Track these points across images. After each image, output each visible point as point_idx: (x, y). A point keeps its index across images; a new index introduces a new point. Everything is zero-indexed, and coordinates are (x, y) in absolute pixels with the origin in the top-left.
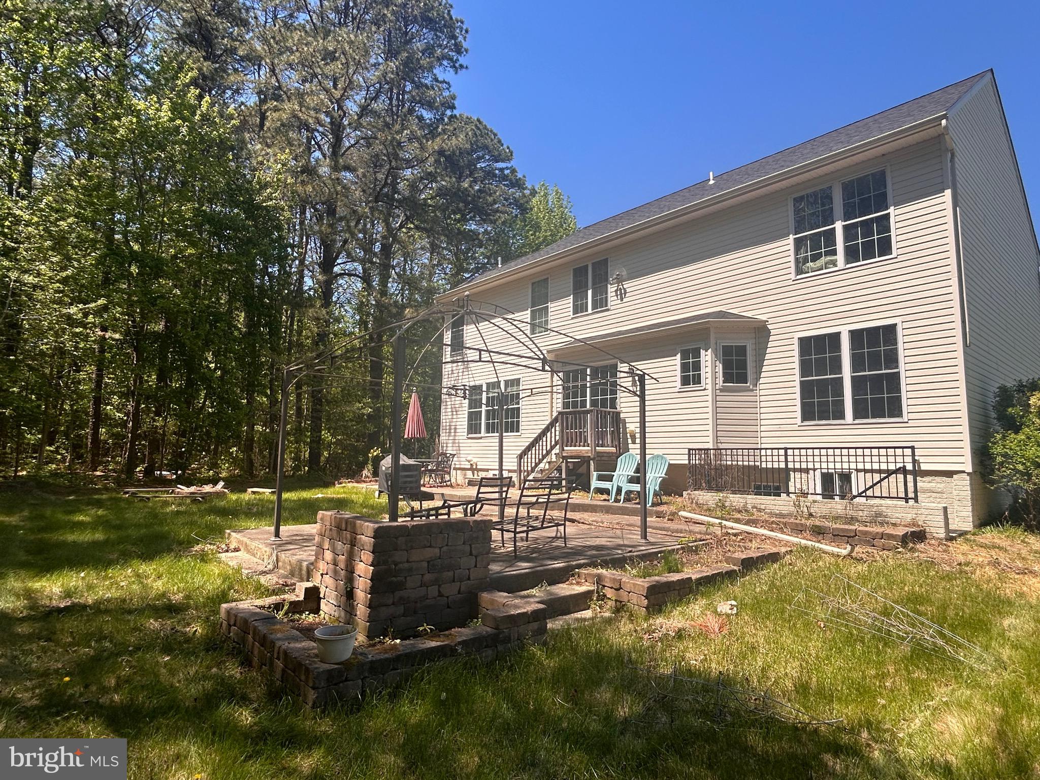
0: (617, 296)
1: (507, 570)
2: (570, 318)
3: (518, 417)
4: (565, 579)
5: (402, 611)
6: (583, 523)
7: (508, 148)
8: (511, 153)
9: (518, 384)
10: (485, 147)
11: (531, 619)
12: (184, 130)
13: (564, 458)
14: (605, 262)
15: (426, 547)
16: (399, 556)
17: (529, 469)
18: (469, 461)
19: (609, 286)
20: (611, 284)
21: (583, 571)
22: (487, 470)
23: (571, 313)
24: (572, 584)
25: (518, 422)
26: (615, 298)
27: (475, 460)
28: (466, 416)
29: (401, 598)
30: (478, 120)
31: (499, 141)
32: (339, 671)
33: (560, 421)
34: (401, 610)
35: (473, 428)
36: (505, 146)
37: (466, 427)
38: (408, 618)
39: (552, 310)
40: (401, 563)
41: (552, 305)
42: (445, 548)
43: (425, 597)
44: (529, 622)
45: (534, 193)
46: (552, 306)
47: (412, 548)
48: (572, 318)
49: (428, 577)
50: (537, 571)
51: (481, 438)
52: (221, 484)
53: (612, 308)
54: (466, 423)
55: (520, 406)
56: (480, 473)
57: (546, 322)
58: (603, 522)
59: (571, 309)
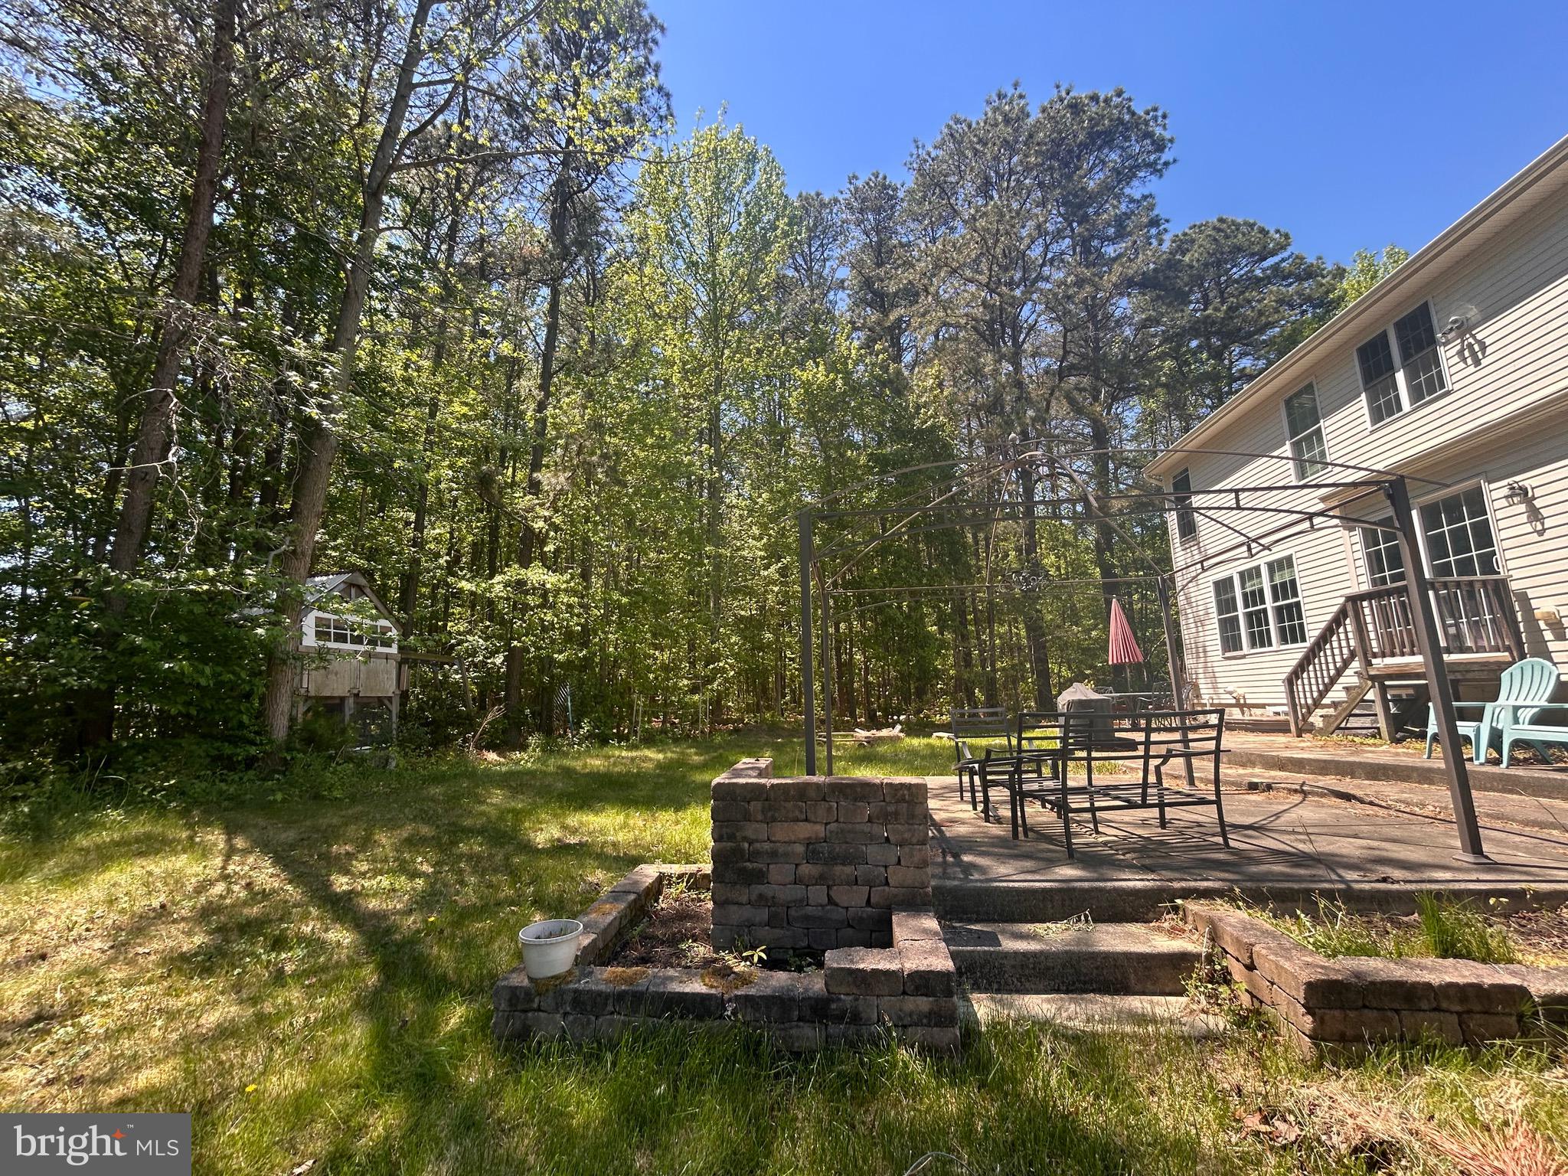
0: (1464, 360)
1: (1014, 878)
2: (1367, 433)
3: (1300, 617)
4: (1151, 915)
5: (766, 917)
6: (1371, 803)
7: (1277, 231)
8: (1287, 237)
9: (1290, 565)
10: (1238, 249)
11: (910, 988)
12: (839, 382)
13: (1373, 678)
14: (1424, 310)
15: (798, 820)
16: (751, 830)
17: (1310, 701)
18: (1230, 693)
19: (1441, 350)
20: (1445, 344)
21: (1193, 906)
22: (1263, 706)
23: (1368, 424)
24: (1159, 929)
25: (1301, 625)
26: (1462, 365)
27: (1241, 691)
28: (1217, 626)
29: (761, 896)
30: (1221, 220)
31: (1262, 231)
32: (527, 992)
33: (1350, 613)
34: (763, 914)
35: (1231, 643)
36: (1272, 232)
37: (1219, 642)
38: (777, 931)
39: (1329, 430)
40: (757, 841)
41: (1327, 423)
42: (833, 826)
43: (804, 902)
44: (904, 993)
45: (1340, 273)
46: (1327, 425)
47: (774, 820)
48: (1372, 432)
49: (806, 869)
50: (1074, 889)
51: (1244, 657)
52: (899, 727)
53: (1457, 386)
54: (1218, 636)
55: (1300, 598)
56: (1253, 710)
57: (1323, 454)
58: (1423, 806)
59: (1367, 417)
